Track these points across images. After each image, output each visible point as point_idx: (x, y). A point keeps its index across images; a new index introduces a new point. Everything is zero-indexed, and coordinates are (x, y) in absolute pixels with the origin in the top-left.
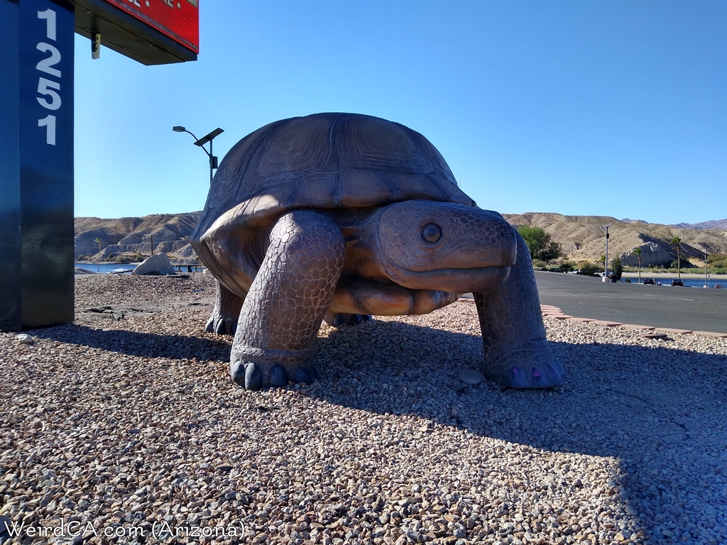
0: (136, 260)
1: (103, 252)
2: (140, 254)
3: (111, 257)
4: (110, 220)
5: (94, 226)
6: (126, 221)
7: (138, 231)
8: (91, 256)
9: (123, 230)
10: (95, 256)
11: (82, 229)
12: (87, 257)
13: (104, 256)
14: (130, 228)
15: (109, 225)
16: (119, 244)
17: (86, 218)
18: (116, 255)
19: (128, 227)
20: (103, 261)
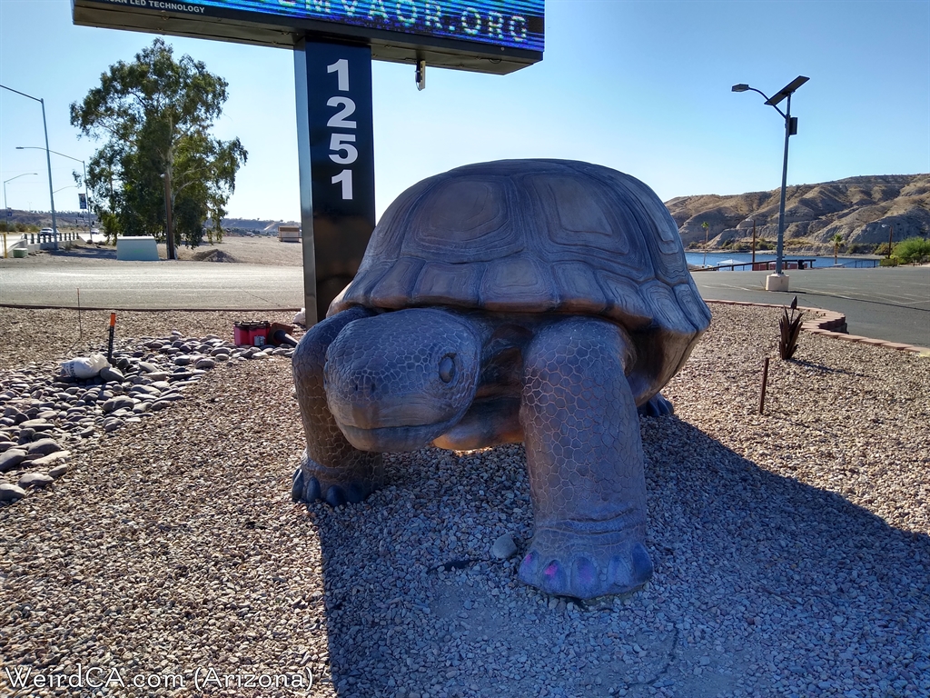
0: (758, 247)
1: (718, 238)
2: (763, 240)
3: (728, 244)
4: (731, 197)
5: (711, 206)
6: (749, 197)
7: (763, 209)
8: (704, 243)
9: (744, 209)
10: (709, 243)
11: (696, 210)
12: (700, 244)
13: (720, 243)
14: (754, 206)
15: (728, 204)
16: (738, 227)
17: (702, 196)
18: (733, 242)
19: (751, 205)
20: (717, 249)
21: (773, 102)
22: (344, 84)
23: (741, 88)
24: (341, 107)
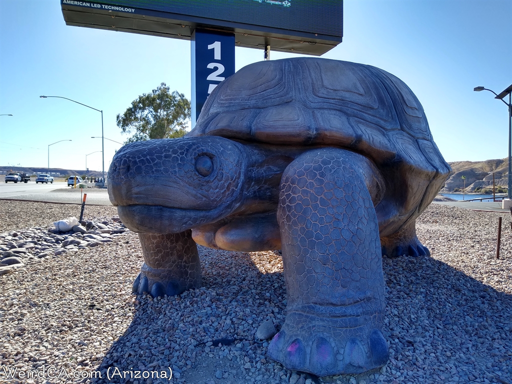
0: (497, 191)
1: (472, 186)
2: (500, 187)
3: (478, 189)
4: (479, 162)
5: (466, 167)
6: (490, 163)
7: (499, 169)
8: (463, 189)
9: (487, 170)
10: (466, 189)
11: (458, 169)
12: (461, 189)
13: (473, 189)
14: (493, 167)
15: (477, 166)
16: (484, 180)
17: (461, 162)
18: (482, 188)
19: (491, 167)
20: (471, 192)
21: (500, 97)
22: (218, 56)
23: (480, 89)
24: (216, 69)
